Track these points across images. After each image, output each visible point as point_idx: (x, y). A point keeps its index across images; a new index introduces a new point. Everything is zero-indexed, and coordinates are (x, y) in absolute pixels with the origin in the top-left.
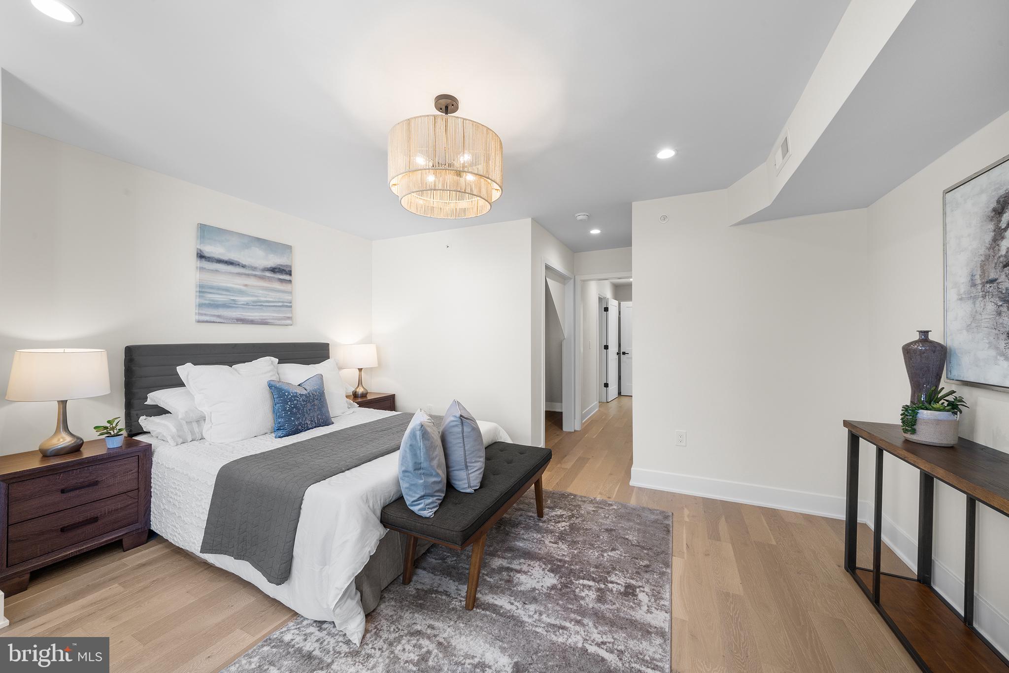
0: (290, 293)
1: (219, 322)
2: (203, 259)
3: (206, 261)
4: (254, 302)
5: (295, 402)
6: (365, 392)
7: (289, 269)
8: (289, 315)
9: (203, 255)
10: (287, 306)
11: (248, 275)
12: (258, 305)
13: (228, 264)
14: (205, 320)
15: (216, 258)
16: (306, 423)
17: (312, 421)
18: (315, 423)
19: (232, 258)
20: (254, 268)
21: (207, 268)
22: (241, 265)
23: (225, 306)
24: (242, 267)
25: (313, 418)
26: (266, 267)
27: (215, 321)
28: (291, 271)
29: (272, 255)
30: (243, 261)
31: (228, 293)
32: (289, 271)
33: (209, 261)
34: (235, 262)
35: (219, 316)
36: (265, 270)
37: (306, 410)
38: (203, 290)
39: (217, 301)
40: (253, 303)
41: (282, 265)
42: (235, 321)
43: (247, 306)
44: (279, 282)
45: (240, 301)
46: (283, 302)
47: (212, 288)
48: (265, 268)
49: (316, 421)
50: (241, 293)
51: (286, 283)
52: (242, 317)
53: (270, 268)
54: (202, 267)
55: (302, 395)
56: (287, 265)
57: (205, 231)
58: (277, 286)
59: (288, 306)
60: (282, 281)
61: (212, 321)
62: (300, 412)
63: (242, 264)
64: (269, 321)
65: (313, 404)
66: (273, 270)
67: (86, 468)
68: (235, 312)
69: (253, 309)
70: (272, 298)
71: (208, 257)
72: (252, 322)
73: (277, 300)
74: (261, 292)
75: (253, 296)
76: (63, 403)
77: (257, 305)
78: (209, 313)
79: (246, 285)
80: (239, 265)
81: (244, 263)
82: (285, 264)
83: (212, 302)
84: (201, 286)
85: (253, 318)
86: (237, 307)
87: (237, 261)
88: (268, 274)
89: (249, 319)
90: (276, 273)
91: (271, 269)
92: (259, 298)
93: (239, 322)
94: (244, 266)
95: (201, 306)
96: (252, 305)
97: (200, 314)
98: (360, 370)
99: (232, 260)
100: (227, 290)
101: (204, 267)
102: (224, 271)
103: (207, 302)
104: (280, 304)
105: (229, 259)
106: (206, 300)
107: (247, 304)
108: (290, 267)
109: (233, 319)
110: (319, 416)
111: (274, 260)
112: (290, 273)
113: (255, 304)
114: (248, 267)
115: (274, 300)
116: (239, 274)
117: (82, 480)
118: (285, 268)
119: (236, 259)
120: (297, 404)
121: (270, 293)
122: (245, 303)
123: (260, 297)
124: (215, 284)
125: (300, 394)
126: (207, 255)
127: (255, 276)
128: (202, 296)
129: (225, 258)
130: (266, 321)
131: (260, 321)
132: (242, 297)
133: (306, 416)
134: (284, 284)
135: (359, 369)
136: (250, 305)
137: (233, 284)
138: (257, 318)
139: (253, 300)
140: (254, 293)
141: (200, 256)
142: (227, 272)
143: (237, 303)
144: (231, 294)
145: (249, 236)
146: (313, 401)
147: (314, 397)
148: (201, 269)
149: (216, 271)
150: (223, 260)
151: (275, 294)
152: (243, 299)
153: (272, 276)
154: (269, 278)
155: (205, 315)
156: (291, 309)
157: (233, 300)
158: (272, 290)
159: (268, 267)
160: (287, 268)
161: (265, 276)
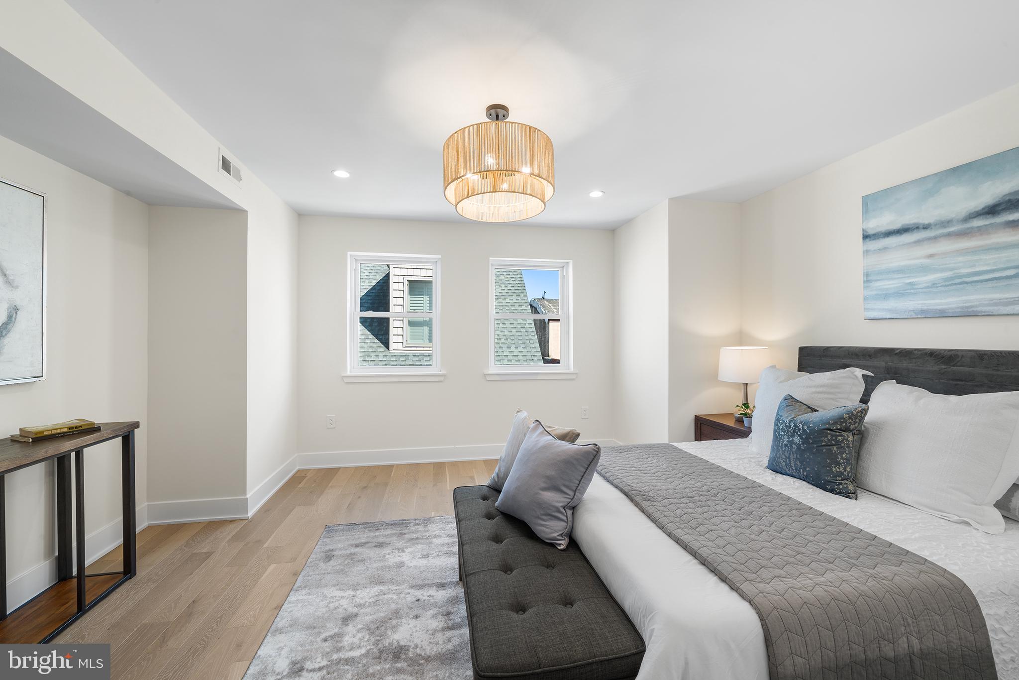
2: (867, 240)
3: (870, 240)
4: (946, 280)
9: (867, 234)
11: (935, 238)
12: (958, 283)
13: (901, 234)
15: (884, 231)
19: (907, 222)
20: (945, 223)
21: (873, 249)
22: (921, 226)
23: (899, 294)
26: (972, 210)
27: (884, 317)
31: (901, 275)
33: (875, 239)
34: (911, 227)
35: (888, 310)
36: (970, 218)
38: (869, 279)
39: (888, 289)
43: (934, 290)
45: (920, 284)
47: (880, 273)
48: (971, 214)
50: (923, 269)
52: (924, 308)
53: (985, 208)
57: (870, 203)
58: (1004, 237)
61: (879, 317)
63: (924, 225)
64: (979, 309)
66: (993, 209)
68: (912, 301)
69: (946, 291)
71: (874, 235)
72: (942, 314)
74: (960, 259)
75: (943, 270)
77: (952, 284)
78: (874, 307)
79: (931, 256)
80: (918, 228)
81: (926, 222)
83: (880, 293)
84: (867, 275)
85: (944, 307)
86: (916, 293)
87: (914, 224)
88: (980, 222)
89: (936, 310)
90: (1000, 213)
91: (988, 209)
92: (958, 271)
94: (926, 227)
95: (866, 299)
96: (941, 286)
97: (867, 309)
99: (907, 225)
100: (901, 271)
101: (868, 249)
102: (894, 245)
103: (874, 293)
105: (903, 225)
106: (872, 291)
107: (934, 285)
113: (949, 283)
114: (936, 225)
116: (918, 242)
119: (912, 222)
122: (930, 284)
123: (960, 268)
126: (871, 232)
127: (949, 235)
129: (897, 226)
130: (974, 309)
132: (924, 276)
136: (937, 287)
137: (908, 260)
138: (950, 306)
139: (945, 277)
140: (946, 264)
141: (866, 237)
142: (899, 245)
143: (914, 287)
144: (906, 276)
145: (935, 174)
146: (793, 436)
147: (795, 429)
148: (866, 252)
149: (885, 249)
150: (894, 230)
151: (997, 255)
152: (924, 279)
153: (987, 223)
154: (979, 231)
155: (872, 310)
157: (910, 283)
158: (988, 250)
159: (977, 209)
161: (972, 228)
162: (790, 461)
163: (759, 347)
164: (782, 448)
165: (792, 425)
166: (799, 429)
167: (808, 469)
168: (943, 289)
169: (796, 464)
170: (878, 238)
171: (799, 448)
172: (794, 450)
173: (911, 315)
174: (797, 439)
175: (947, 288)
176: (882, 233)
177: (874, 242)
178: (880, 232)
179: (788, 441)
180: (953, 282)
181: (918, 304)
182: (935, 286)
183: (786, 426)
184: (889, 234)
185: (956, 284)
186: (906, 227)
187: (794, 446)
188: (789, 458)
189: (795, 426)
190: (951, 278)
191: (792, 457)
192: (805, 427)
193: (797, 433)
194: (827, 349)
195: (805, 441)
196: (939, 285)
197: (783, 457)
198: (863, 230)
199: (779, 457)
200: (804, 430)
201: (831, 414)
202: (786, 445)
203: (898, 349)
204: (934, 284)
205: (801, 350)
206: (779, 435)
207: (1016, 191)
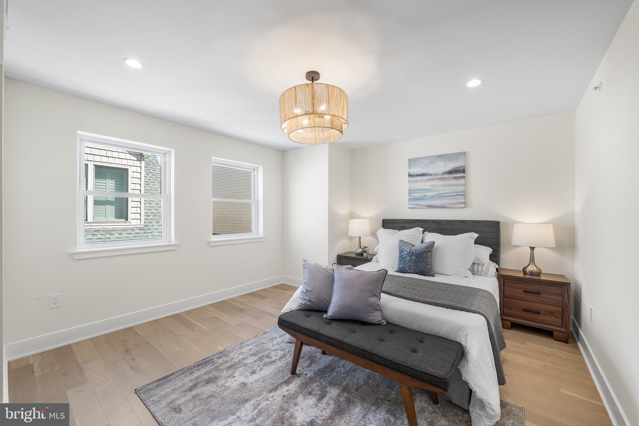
0: (465, 185)
4: (437, 195)
8: (463, 201)
11: (433, 179)
12: (440, 196)
13: (422, 176)
15: (416, 174)
19: (424, 172)
20: (436, 174)
21: (412, 180)
22: (429, 174)
23: (421, 199)
26: (445, 172)
27: (416, 207)
28: (465, 169)
29: (449, 163)
30: (430, 172)
31: (422, 192)
32: (462, 170)
33: (413, 177)
34: (425, 174)
35: (418, 205)
38: (410, 192)
39: (417, 197)
41: (456, 168)
46: (457, 192)
47: (414, 190)
48: (444, 173)
50: (429, 190)
51: (460, 179)
52: (430, 204)
53: (448, 171)
56: (460, 166)
57: (412, 162)
58: (453, 182)
60: (456, 178)
63: (430, 174)
64: (447, 206)
66: (450, 172)
68: (426, 202)
70: (449, 191)
71: (413, 175)
72: (436, 207)
73: (452, 192)
74: (441, 188)
76: (360, 238)
77: (439, 197)
78: (412, 203)
79: (432, 186)
80: (428, 175)
83: (414, 198)
84: (409, 190)
87: (427, 173)
88: (446, 176)
90: (452, 174)
91: (449, 172)
94: (431, 175)
96: (435, 197)
98: (532, 249)
100: (422, 190)
103: (412, 198)
105: (423, 173)
106: (412, 197)
107: (433, 197)
108: (464, 167)
111: (451, 166)
112: (464, 171)
113: (438, 196)
114: (434, 174)
116: (428, 180)
118: (459, 169)
121: (448, 188)
122: (431, 196)
123: (441, 191)
124: (416, 188)
126: (411, 174)
127: (438, 179)
129: (421, 173)
131: (440, 206)
132: (430, 193)
134: (458, 180)
135: (530, 247)
136: (434, 197)
137: (425, 186)
138: (439, 204)
141: (410, 175)
142: (422, 180)
143: (426, 196)
144: (424, 192)
145: (434, 156)
146: (412, 256)
148: (409, 181)
151: (452, 188)
152: (430, 194)
153: (449, 176)
154: (446, 179)
155: (411, 204)
156: (464, 196)
157: (425, 195)
158: (449, 185)
159: (446, 171)
160: (461, 168)
161: (444, 177)
162: (411, 267)
163: (365, 220)
164: (407, 262)
165: (411, 251)
166: (414, 253)
167: (419, 269)
168: (436, 198)
169: (413, 267)
170: (414, 177)
171: (415, 261)
172: (413, 262)
174: (413, 257)
175: (437, 198)
177: (412, 178)
179: (410, 259)
180: (439, 196)
183: (408, 253)
184: (418, 175)
187: (412, 260)
188: (410, 266)
189: (412, 252)
190: (439, 194)
191: (412, 265)
192: (416, 252)
194: (395, 220)
195: (417, 257)
197: (408, 265)
198: (409, 173)
199: (405, 266)
200: (416, 253)
201: (424, 246)
202: (408, 261)
203: (422, 220)
205: (383, 220)
206: (404, 257)
207: (457, 167)
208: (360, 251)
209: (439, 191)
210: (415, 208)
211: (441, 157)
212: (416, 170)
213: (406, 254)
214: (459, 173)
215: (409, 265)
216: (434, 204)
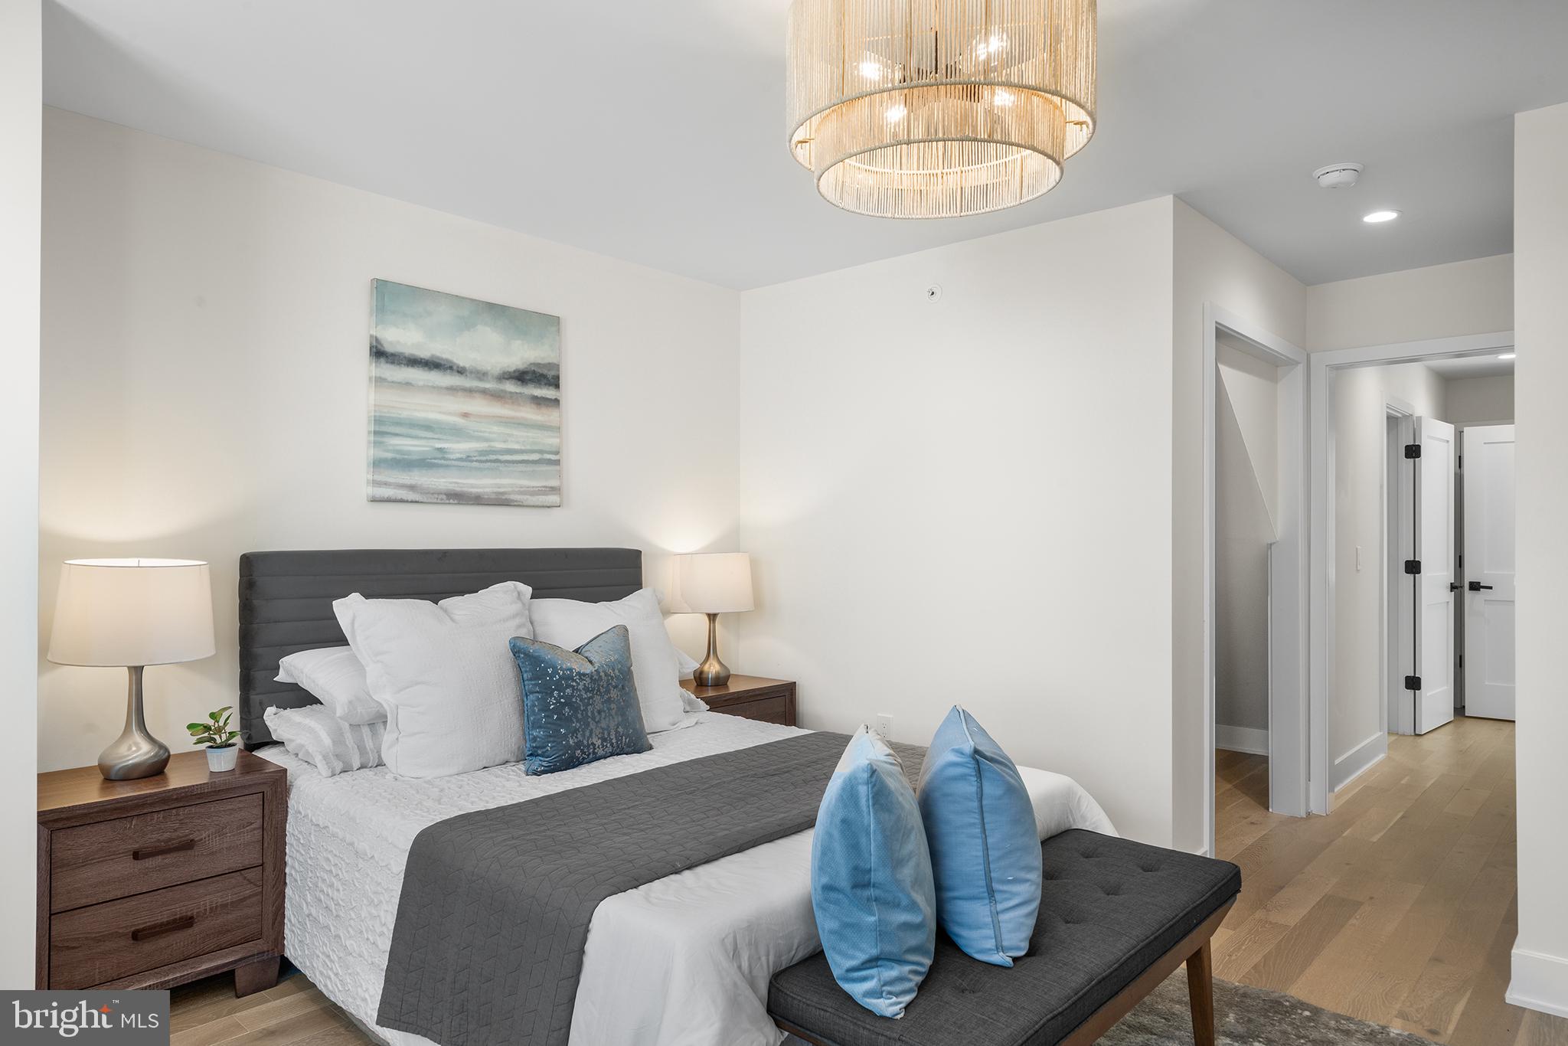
0: (557, 429)
1: (412, 502)
2: (382, 360)
3: (387, 362)
4: (482, 453)
5: (569, 691)
6: (723, 674)
7: (553, 373)
8: (554, 483)
9: (382, 349)
10: (550, 462)
11: (470, 391)
12: (490, 460)
13: (430, 369)
14: (386, 496)
15: (407, 355)
16: (593, 744)
17: (604, 740)
18: (612, 744)
19: (438, 354)
20: (481, 375)
21: (389, 379)
22: (455, 368)
23: (423, 463)
24: (458, 372)
25: (606, 732)
26: (507, 370)
27: (405, 498)
28: (558, 377)
29: (519, 342)
30: (461, 361)
31: (430, 435)
32: (553, 377)
33: (393, 363)
34: (442, 362)
35: (412, 488)
36: (504, 378)
37: (592, 712)
38: (384, 429)
39: (409, 453)
40: (480, 456)
41: (538, 365)
42: (444, 497)
43: (468, 464)
44: (533, 406)
45: (452, 453)
46: (541, 452)
47: (398, 423)
48: (504, 373)
49: (614, 741)
50: (457, 432)
51: (547, 406)
52: (458, 489)
53: (515, 371)
54: (380, 378)
55: (584, 675)
56: (549, 364)
57: (386, 295)
58: (530, 413)
59: (552, 460)
60: (538, 401)
61: (399, 497)
62: (580, 716)
63: (458, 367)
64: (512, 497)
65: (606, 697)
66: (522, 377)
67: (174, 811)
68: (444, 477)
69: (477, 469)
70: (518, 442)
71: (393, 355)
72: (476, 500)
73: (528, 447)
74: (495, 429)
75: (479, 439)
76: (137, 671)
77: (487, 461)
79: (466, 415)
80: (451, 368)
81: (461, 364)
82: (546, 361)
83: (398, 456)
84: (378, 421)
85: (479, 490)
86: (447, 466)
87: (447, 360)
88: (511, 387)
89: (471, 493)
90: (527, 383)
91: (517, 374)
92: (493, 444)
93: (451, 501)
94: (461, 371)
95: (377, 464)
96: (476, 461)
97: (376, 483)
98: (712, 617)
99: (438, 358)
100: (428, 427)
101: (383, 376)
102: (421, 383)
103: (389, 455)
104: (535, 457)
105: (433, 356)
106: (388, 451)
107: (468, 458)
108: (557, 367)
109: (438, 494)
110: (620, 729)
111: (523, 354)
112: (555, 383)
113: (484, 458)
114: (471, 372)
115: (523, 448)
116: (452, 390)
117: (167, 835)
118: (545, 372)
119: (445, 356)
120: (572, 696)
121: (515, 432)
122: (464, 456)
123: (494, 440)
124: (405, 414)
125: (579, 674)
126: (388, 348)
127: (484, 392)
128: (381, 443)
129: (424, 354)
130: (506, 496)
131: (493, 496)
132: (459, 442)
133: (592, 726)
134: (544, 410)
135: (709, 615)
136: (472, 461)
137: (440, 412)
138: (488, 490)
139: (481, 449)
140: (481, 432)
141: (375, 352)
142: (428, 386)
143: (447, 456)
144: (436, 436)
145: (473, 300)
146: (608, 691)
147: (608, 680)
149: (407, 385)
150: (421, 359)
151: (526, 434)
152: (459, 447)
153: (518, 391)
154: (511, 397)
155: (386, 484)
156: (557, 468)
157: (440, 450)
158: (519, 424)
159: (510, 370)
160: (549, 370)
161: (505, 392)
163: (132, 562)
164: (594, 719)
165: (602, 674)
168: (476, 465)
170: (399, 364)
173: (442, 499)
175: (482, 465)
176: (405, 357)
177: (389, 366)
178: (401, 353)
180: (488, 458)
181: (451, 483)
182: (470, 458)
184: (414, 362)
185: (491, 461)
186: (437, 361)
190: (487, 453)
193: (611, 684)
196: (475, 459)
198: (372, 339)
204: (468, 456)
207: (540, 364)
208: (138, 751)
209: (487, 440)
210: (402, 501)
211: (495, 311)
212: (402, 337)
213: (586, 689)
214: (546, 384)
215: (603, 729)
216: (474, 490)
